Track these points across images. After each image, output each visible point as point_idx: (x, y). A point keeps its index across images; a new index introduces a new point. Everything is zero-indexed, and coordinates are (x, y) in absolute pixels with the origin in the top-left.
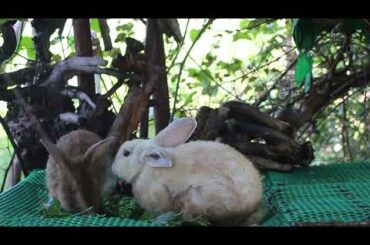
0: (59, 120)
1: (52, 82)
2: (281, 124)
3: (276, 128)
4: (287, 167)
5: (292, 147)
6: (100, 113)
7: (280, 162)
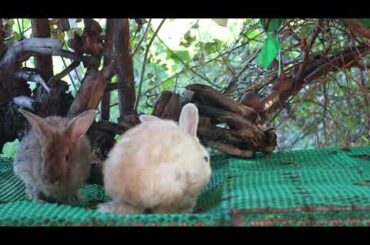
0: (13, 104)
1: (6, 64)
2: (244, 109)
3: (240, 113)
4: (248, 153)
5: (254, 132)
6: (57, 97)
7: (241, 148)
